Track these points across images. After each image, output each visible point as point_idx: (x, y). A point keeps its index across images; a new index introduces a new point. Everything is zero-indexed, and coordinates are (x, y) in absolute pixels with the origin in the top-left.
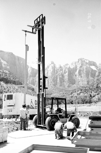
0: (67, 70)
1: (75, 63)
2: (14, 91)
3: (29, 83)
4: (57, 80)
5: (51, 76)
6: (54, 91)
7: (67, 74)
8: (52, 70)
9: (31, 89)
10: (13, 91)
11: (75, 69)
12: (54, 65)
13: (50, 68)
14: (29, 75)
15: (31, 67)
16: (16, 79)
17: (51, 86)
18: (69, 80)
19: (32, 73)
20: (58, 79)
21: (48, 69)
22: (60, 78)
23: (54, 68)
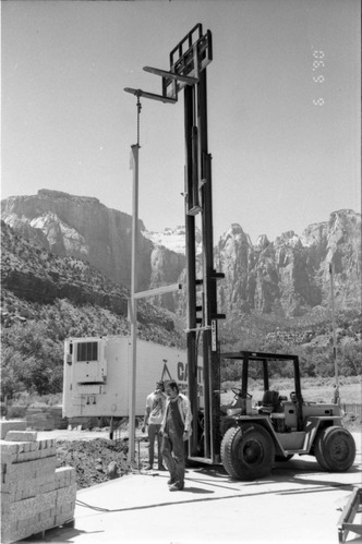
0: (289, 255)
1: (321, 228)
2: (106, 331)
3: (156, 303)
4: (252, 292)
5: (233, 278)
6: (243, 328)
7: (290, 267)
8: (234, 257)
9: (164, 324)
10: (101, 330)
11: (320, 251)
12: (244, 237)
13: (228, 248)
14: (155, 275)
15: (163, 247)
16: (110, 289)
17: (234, 311)
18: (297, 290)
19: (163, 267)
20: (259, 289)
21: (222, 253)
22: (265, 284)
23: (243, 246)
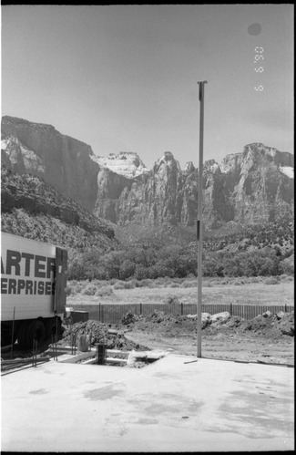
0: (210, 179)
1: (236, 158)
2: (56, 236)
3: (100, 215)
4: (180, 209)
5: (164, 197)
6: (170, 238)
7: (210, 189)
8: (166, 179)
9: (106, 233)
10: (52, 236)
11: (235, 176)
12: (175, 164)
13: (161, 172)
14: (100, 192)
15: (107, 170)
16: (60, 202)
17: (164, 224)
18: (215, 208)
19: (107, 186)
20: (185, 206)
21: (156, 176)
22: (190, 202)
23: (173, 170)
